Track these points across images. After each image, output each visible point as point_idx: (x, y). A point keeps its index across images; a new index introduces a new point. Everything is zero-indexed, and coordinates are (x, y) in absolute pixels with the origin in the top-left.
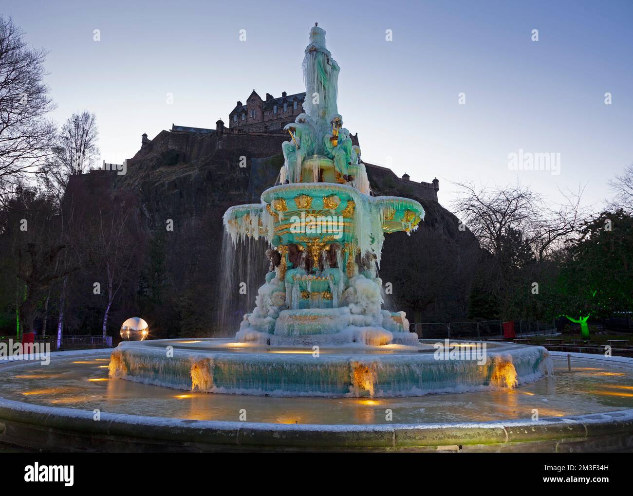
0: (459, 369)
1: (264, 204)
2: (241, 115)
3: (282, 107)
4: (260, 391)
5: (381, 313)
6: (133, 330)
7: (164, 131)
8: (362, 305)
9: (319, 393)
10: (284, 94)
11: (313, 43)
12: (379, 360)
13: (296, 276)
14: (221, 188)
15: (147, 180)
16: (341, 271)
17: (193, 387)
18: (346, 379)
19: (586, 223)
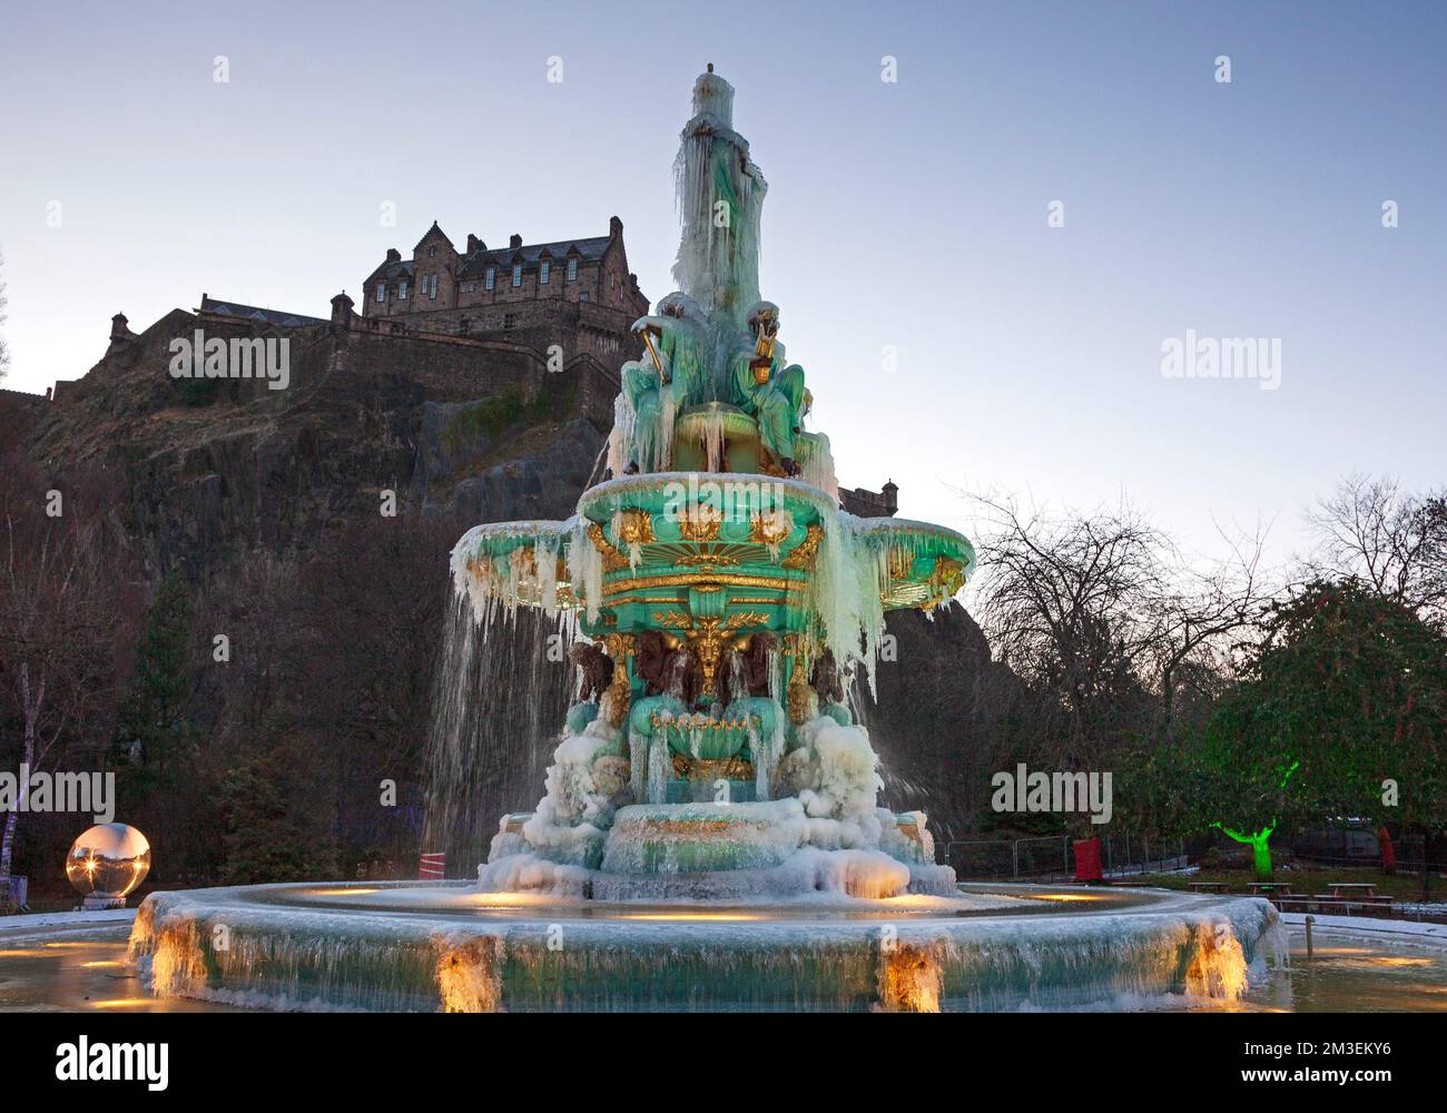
0: (1121, 953)
1: (578, 521)
2: (397, 287)
3: (509, 274)
5: (877, 816)
6: (108, 860)
7: (177, 311)
8: (833, 796)
10: (516, 240)
11: (701, 114)
12: (949, 936)
13: (659, 714)
14: (338, 475)
15: (123, 442)
16: (779, 704)
18: (862, 984)
19: (1276, 606)
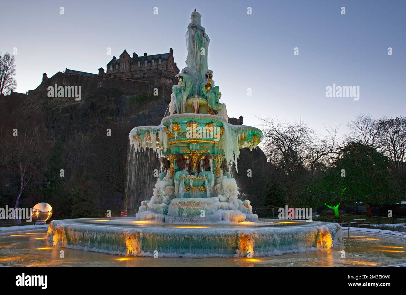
0: (300, 237)
1: (162, 126)
2: (115, 66)
3: (144, 63)
4: (175, 254)
5: (238, 201)
7: (59, 72)
8: (226, 196)
9: (217, 255)
10: (146, 54)
11: (193, 22)
12: (256, 232)
13: (182, 175)
14: (100, 114)
15: (46, 106)
16: (213, 173)
17: (128, 253)
18: (234, 245)
19: (340, 148)
